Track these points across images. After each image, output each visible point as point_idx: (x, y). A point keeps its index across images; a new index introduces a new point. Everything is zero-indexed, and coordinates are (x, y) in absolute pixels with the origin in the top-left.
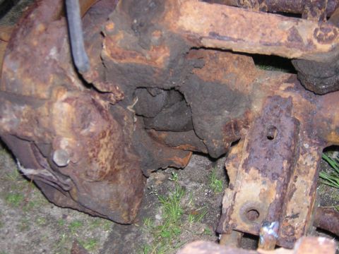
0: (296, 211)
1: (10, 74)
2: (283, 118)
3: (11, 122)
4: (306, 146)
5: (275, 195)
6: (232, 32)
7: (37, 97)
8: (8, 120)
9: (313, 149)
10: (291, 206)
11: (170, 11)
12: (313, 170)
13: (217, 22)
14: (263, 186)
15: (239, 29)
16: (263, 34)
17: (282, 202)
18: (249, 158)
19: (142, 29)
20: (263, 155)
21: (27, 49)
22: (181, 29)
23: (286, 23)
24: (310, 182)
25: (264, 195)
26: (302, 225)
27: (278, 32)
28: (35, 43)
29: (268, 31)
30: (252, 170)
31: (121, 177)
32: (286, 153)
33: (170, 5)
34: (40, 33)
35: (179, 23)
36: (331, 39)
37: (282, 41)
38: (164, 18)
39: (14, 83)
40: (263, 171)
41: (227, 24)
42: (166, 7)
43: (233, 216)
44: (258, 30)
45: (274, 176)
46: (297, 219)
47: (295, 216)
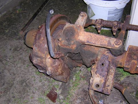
0: (109, 85)
1: (35, 50)
2: (106, 61)
3: (36, 61)
4: (112, 67)
5: (103, 81)
6: (93, 41)
7: (42, 57)
8: (35, 61)
9: (113, 68)
10: (107, 83)
11: (76, 35)
12: (113, 74)
13: (89, 38)
14: (100, 79)
15: (95, 40)
16: (101, 42)
17: (105, 83)
18: (97, 71)
19: (69, 40)
20: (101, 70)
21: (39, 44)
22: (79, 40)
23: (107, 39)
24: (113, 77)
25: (101, 81)
26: (110, 88)
27: (105, 41)
28: (41, 43)
29: (102, 41)
30: (98, 74)
31: (64, 74)
32: (106, 70)
33: (76, 33)
34: (42, 40)
35: (79, 38)
36: (119, 45)
37: (106, 44)
38: (74, 37)
39: (36, 53)
40: (100, 74)
41: (91, 38)
42: (75, 34)
43: (92, 86)
44: (99, 41)
45: (103, 76)
46: (109, 87)
47: (108, 86)
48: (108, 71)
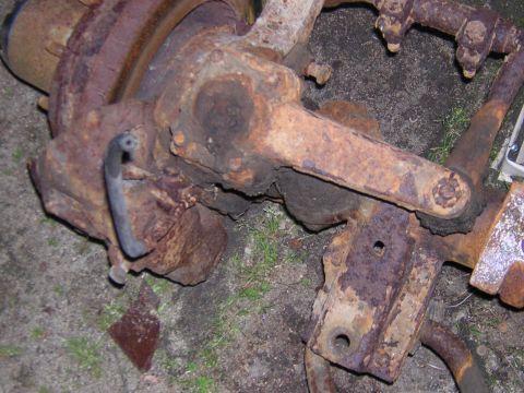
0: (396, 338)
1: (56, 166)
2: (394, 234)
3: (60, 205)
4: (423, 257)
5: (371, 325)
6: (333, 166)
8: (56, 202)
9: (430, 262)
10: (392, 331)
11: (256, 126)
12: (425, 290)
13: (315, 146)
14: (358, 312)
15: (342, 163)
16: (370, 176)
17: (379, 332)
18: (348, 273)
20: (365, 272)
21: (76, 142)
22: (269, 148)
23: (401, 164)
24: (419, 304)
25: (359, 322)
26: (400, 356)
27: (389, 176)
28: (86, 137)
29: (377, 171)
30: (349, 289)
32: (391, 277)
33: (257, 120)
34: (92, 127)
35: (268, 141)
37: (392, 191)
38: (248, 137)
39: (60, 176)
40: (361, 292)
41: (327, 151)
42: (251, 124)
43: (319, 339)
44: (365, 169)
45: (374, 303)
46: (394, 348)
47: (394, 344)
48: (399, 283)
